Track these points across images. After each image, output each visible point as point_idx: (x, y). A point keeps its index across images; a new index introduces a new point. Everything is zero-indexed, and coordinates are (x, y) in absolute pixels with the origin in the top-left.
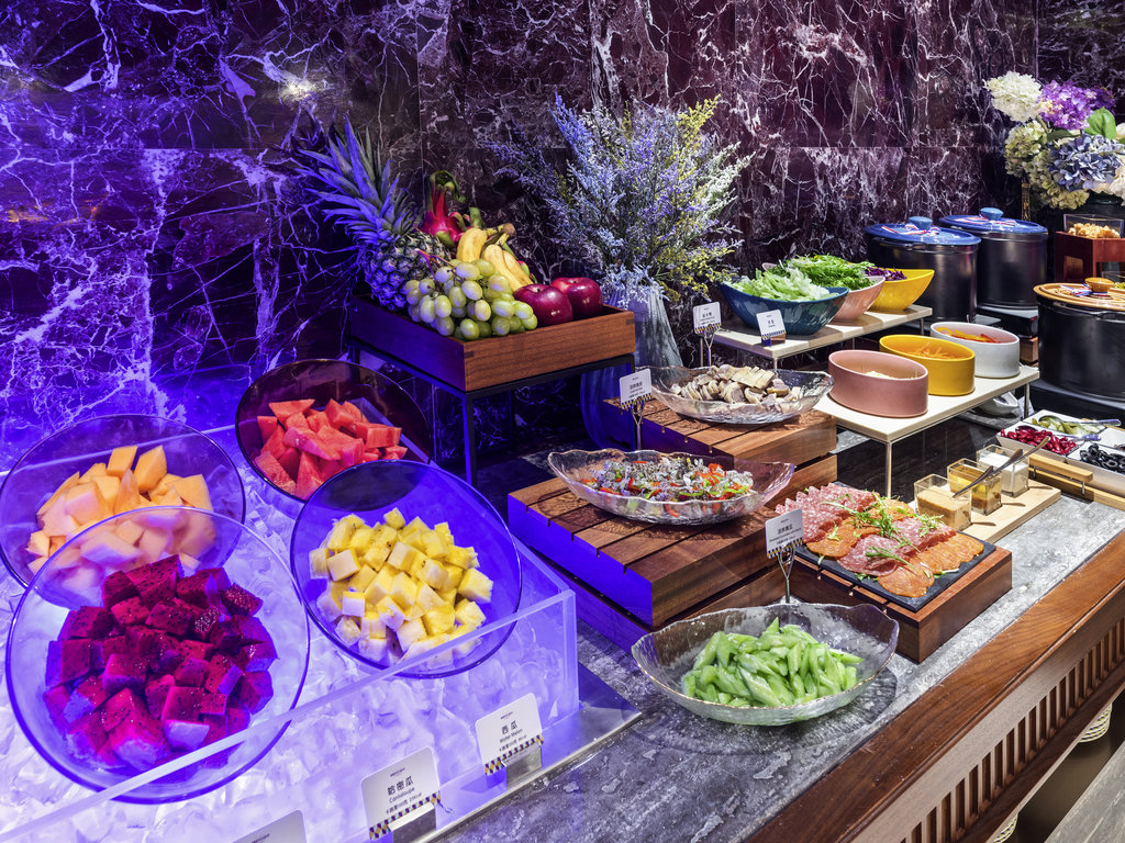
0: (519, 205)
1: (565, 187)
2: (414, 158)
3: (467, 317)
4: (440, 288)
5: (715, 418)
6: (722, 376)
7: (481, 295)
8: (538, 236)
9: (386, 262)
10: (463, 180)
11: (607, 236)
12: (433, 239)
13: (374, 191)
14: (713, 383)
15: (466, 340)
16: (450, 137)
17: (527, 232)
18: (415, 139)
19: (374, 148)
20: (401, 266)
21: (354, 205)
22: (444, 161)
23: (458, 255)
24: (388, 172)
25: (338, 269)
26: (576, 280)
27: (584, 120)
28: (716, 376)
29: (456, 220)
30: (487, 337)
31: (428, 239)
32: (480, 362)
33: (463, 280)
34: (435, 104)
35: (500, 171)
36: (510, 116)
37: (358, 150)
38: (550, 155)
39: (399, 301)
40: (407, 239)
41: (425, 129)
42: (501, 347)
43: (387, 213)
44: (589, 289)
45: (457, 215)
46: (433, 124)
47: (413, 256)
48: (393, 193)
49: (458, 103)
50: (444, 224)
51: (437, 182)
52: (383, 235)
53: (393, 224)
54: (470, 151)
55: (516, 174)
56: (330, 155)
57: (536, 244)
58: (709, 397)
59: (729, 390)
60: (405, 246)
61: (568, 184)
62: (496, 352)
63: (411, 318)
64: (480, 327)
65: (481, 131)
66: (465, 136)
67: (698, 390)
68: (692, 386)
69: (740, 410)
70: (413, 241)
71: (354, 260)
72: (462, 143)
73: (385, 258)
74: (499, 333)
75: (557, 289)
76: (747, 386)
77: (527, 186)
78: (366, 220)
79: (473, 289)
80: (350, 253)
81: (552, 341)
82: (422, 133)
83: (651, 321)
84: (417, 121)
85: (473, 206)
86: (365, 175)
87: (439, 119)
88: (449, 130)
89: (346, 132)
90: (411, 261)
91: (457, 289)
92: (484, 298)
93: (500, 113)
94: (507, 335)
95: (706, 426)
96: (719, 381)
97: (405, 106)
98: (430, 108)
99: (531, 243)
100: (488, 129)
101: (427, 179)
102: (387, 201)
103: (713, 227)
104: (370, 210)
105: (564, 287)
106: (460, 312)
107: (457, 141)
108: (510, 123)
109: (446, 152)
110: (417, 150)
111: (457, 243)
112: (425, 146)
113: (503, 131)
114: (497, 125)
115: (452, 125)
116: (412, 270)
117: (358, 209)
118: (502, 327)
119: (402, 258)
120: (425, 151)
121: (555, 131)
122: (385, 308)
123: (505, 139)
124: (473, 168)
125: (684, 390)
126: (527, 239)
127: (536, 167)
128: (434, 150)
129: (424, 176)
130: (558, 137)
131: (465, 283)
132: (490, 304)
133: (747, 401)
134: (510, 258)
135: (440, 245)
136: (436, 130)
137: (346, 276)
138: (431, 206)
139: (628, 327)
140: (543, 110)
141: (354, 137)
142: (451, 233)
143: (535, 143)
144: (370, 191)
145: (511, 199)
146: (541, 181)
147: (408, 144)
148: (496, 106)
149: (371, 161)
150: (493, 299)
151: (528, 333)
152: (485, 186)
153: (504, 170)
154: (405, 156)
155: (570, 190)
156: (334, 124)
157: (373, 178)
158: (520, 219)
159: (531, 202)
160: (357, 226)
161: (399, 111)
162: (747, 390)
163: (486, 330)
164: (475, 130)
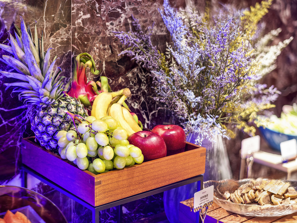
0: (133, 74)
1: (164, 61)
2: (66, 44)
3: (97, 157)
4: (80, 137)
5: (251, 214)
6: (258, 187)
7: (108, 143)
8: (144, 94)
9: (45, 118)
10: (97, 58)
11: (190, 95)
12: (77, 101)
13: (38, 70)
14: (251, 192)
15: (97, 173)
16: (90, 29)
17: (138, 91)
18: (67, 32)
19: (40, 39)
20: (55, 120)
21: (24, 80)
22: (86, 46)
23: (92, 112)
24: (48, 56)
25: (14, 121)
26: (169, 127)
27: (180, 15)
28: (254, 187)
29: (91, 86)
30: (110, 170)
31: (73, 101)
32: (105, 187)
33: (95, 133)
34: (82, 7)
35: (123, 53)
36: (131, 13)
37: (28, 42)
38: (156, 39)
39: (52, 144)
40: (59, 102)
41: (74, 24)
42: (120, 177)
43: (47, 85)
44: (178, 133)
45: (93, 83)
46: (80, 21)
47: (63, 114)
48: (52, 70)
49: (97, 5)
50: (84, 89)
51: (81, 61)
52: (44, 100)
53: (51, 92)
54: (103, 38)
55: (133, 54)
56: (10, 45)
57: (142, 99)
58: (248, 201)
59: (261, 196)
60: (58, 107)
61: (167, 59)
62: (115, 180)
63: (60, 155)
64: (105, 164)
65: (112, 24)
66: (101, 28)
67: (242, 196)
68: (238, 193)
69: (267, 209)
70: (63, 104)
71: (24, 115)
72: (98, 33)
73: (44, 116)
74: (118, 167)
75: (156, 134)
76: (273, 194)
77: (140, 62)
78: (33, 90)
79: (103, 139)
80: (21, 110)
81: (152, 171)
82: (72, 27)
83: (213, 150)
84: (69, 18)
85: (103, 75)
86: (33, 59)
87: (84, 17)
88: (90, 25)
89: (22, 28)
90: (61, 117)
91: (92, 139)
92: (110, 144)
93: (125, 11)
94: (123, 169)
95: (245, 219)
96: (256, 190)
97: (62, 9)
98: (79, 10)
99: (139, 99)
100: (116, 23)
101: (74, 59)
102: (47, 77)
103: (262, 90)
104: (36, 83)
105: (161, 132)
106: (93, 154)
107: (95, 32)
108: (131, 18)
109: (87, 39)
110: (68, 39)
111: (92, 103)
112: (73, 35)
113: (126, 24)
114: (122, 20)
115: (92, 21)
116: (62, 123)
117: (28, 82)
118: (120, 164)
119: (56, 115)
120: (74, 39)
121: (160, 23)
122: (44, 148)
123: (127, 30)
124: (105, 49)
125: (233, 196)
126: (137, 96)
127: (146, 48)
128: (80, 38)
129: (72, 56)
130: (161, 27)
131: (98, 134)
132: (114, 148)
133: (272, 203)
134: (126, 112)
135: (81, 105)
136: (81, 25)
137: (19, 125)
138: (76, 78)
139: (202, 158)
140: (153, 8)
141: (27, 32)
142: (88, 96)
143: (146, 32)
144: (35, 70)
145: (128, 69)
146: (149, 58)
147: (63, 34)
148: (122, 7)
149: (37, 48)
150: (116, 145)
151: (137, 166)
152: (111, 61)
153: (126, 51)
154: (60, 43)
155: (167, 63)
156: (14, 23)
157: (38, 60)
158: (133, 82)
159: (141, 72)
160: (27, 94)
161: (58, 12)
162: (273, 196)
163: (110, 166)
164: (107, 24)
